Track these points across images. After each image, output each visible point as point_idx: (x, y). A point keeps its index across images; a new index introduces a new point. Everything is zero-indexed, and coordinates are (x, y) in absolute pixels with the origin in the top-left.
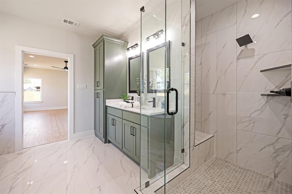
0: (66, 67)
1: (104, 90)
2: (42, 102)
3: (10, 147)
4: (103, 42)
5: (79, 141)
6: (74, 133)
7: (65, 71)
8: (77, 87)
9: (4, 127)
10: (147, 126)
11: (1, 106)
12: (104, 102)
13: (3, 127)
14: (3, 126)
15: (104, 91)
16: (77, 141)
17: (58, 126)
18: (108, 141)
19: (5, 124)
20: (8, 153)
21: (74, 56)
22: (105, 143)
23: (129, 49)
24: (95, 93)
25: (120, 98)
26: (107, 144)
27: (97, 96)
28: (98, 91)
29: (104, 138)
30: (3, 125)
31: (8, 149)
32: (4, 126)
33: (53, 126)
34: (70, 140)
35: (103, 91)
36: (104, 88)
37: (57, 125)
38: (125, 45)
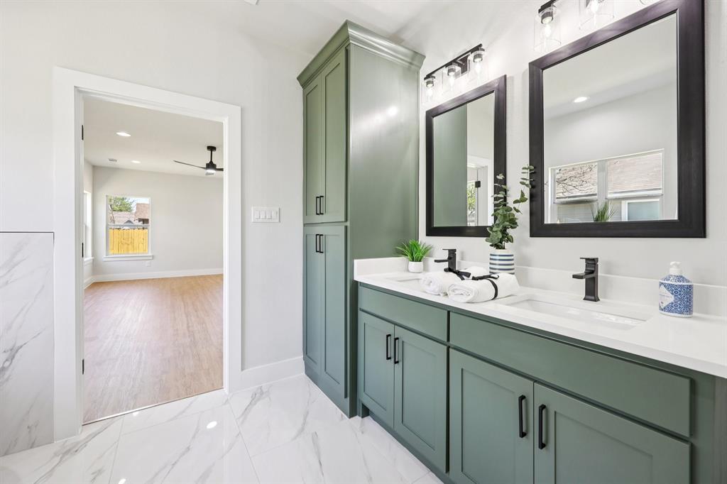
0: (211, 162)
1: (348, 224)
2: (151, 258)
3: (36, 426)
4: (343, 52)
5: (259, 400)
6: (242, 369)
7: (208, 174)
8: (253, 215)
9: (17, 356)
10: (685, 432)
11: (7, 283)
12: (348, 269)
13: (14, 357)
14: (12, 353)
15: (346, 227)
16: (255, 398)
17: (190, 329)
18: (360, 409)
19: (18, 344)
20: (31, 448)
21: (242, 110)
22: (352, 413)
23: (433, 75)
24: (306, 237)
25: (398, 253)
26: (357, 419)
27: (314, 245)
28: (319, 230)
29: (346, 397)
30: (11, 350)
31: (30, 432)
32: (17, 351)
33: (177, 330)
34: (230, 392)
35: (343, 228)
36: (346, 220)
37: (188, 327)
38: (413, 67)
